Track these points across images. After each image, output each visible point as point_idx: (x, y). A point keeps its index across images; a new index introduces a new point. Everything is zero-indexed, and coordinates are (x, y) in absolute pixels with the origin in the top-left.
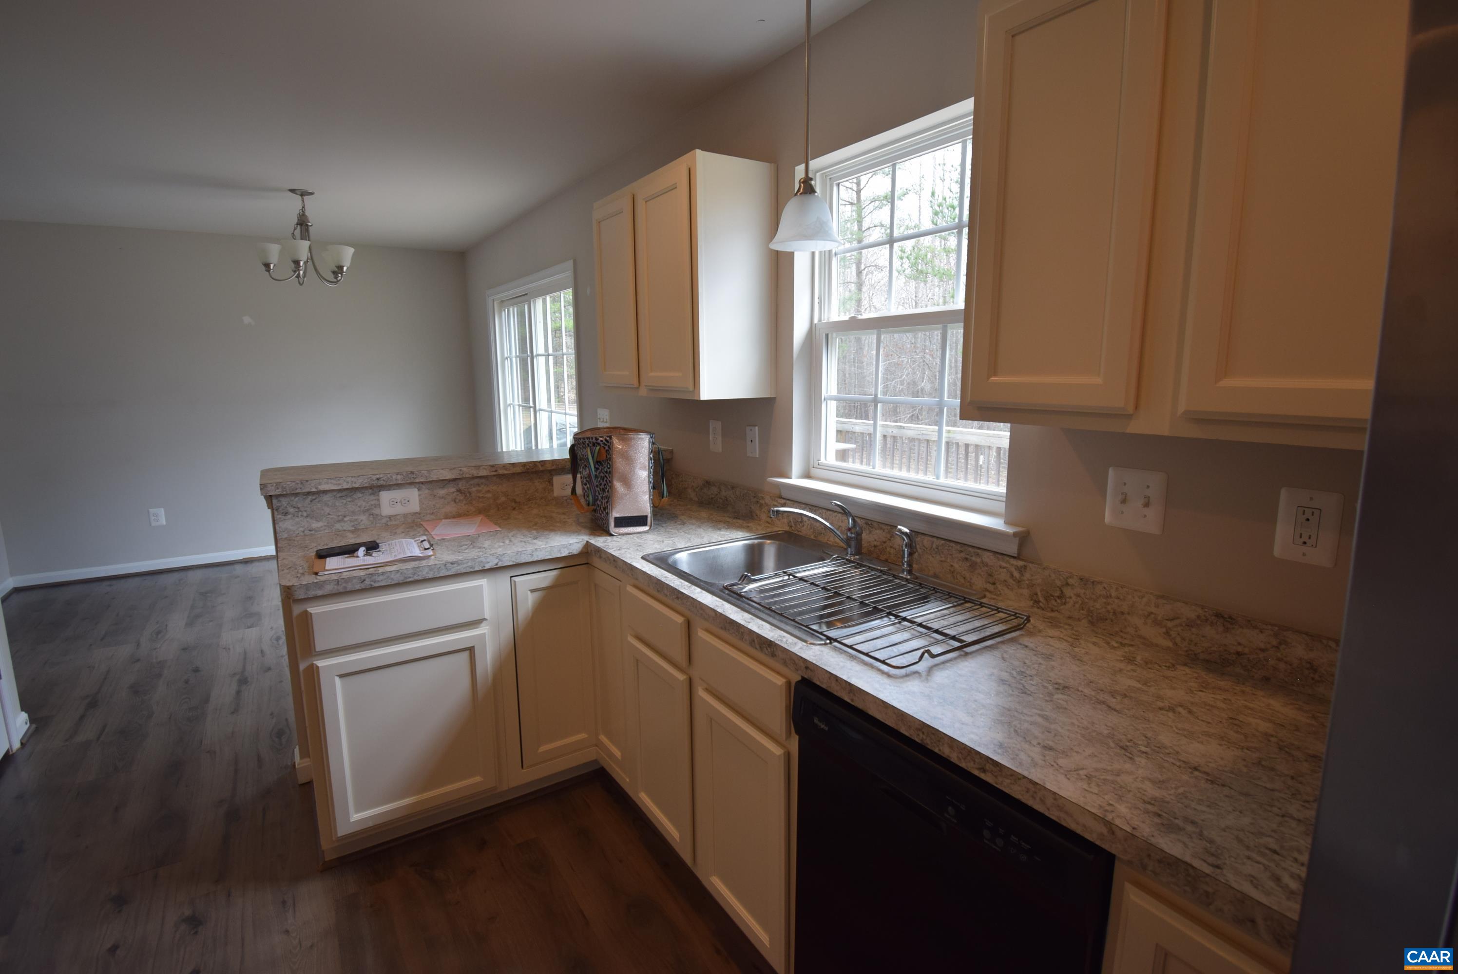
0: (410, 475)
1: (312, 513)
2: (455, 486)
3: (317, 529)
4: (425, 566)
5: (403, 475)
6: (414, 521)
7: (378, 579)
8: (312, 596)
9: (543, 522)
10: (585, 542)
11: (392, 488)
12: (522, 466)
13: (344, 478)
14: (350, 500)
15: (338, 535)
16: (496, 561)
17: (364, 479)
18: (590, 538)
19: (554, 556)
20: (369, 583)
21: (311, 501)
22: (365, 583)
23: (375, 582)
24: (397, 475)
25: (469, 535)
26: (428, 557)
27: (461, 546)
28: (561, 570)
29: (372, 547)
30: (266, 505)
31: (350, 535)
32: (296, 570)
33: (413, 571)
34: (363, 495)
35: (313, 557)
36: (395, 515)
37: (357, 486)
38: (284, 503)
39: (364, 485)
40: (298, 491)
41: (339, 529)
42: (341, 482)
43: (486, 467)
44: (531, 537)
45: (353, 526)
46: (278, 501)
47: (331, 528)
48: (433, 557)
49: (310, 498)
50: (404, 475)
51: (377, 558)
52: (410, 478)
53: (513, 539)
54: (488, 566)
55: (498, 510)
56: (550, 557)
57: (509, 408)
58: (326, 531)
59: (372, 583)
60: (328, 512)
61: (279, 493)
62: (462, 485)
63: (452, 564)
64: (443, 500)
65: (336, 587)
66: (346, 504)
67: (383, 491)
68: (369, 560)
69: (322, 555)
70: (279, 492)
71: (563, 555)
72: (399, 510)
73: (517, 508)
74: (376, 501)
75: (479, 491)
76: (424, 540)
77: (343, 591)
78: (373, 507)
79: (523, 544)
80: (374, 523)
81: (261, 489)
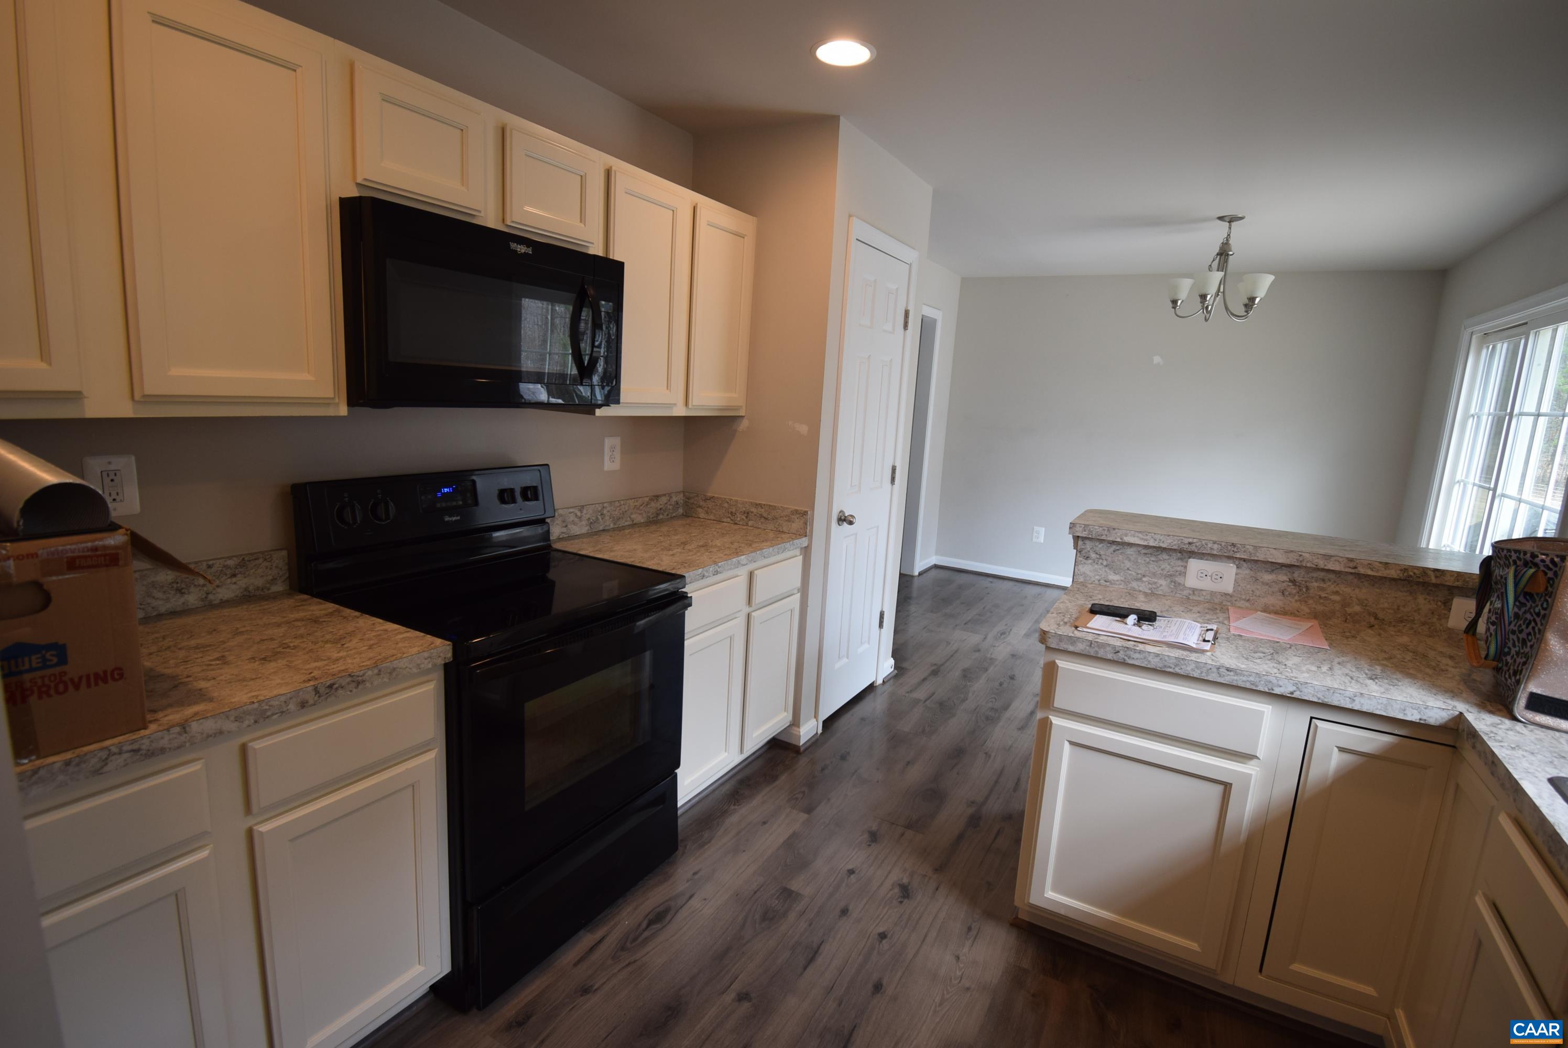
0: (1230, 547)
1: (1112, 564)
2: (1289, 574)
3: (1113, 582)
4: (1192, 660)
5: (1221, 545)
6: (1222, 602)
7: (1134, 657)
8: (1063, 649)
9: (1404, 658)
10: (1457, 713)
11: (1206, 558)
12: (1401, 570)
13: (1153, 534)
14: (1153, 559)
15: (1130, 594)
16: (1292, 689)
17: (1174, 540)
18: (1470, 709)
19: (1391, 714)
20: (1123, 656)
21: (1114, 551)
22: (1118, 655)
23: (1129, 658)
24: (1214, 543)
25: (1278, 642)
26: (1203, 651)
27: (1255, 652)
28: (1401, 738)
29: (1146, 617)
30: (1073, 544)
31: (1141, 598)
32: (1063, 617)
33: (1175, 661)
34: (1168, 557)
35: (1087, 609)
36: (1202, 590)
37: (1164, 546)
38: (1088, 547)
39: (1172, 546)
40: (1103, 537)
41: (1134, 588)
42: (1148, 537)
43: (1341, 560)
44: (1366, 674)
45: (1150, 589)
46: (1084, 543)
47: (1127, 585)
48: (1209, 654)
49: (1114, 547)
50: (1223, 545)
51: (1147, 632)
52: (1230, 551)
53: (1337, 667)
54: (1277, 691)
55: (1346, 621)
56: (1384, 714)
57: (1457, 486)
58: (1121, 587)
59: (1126, 658)
60: (1128, 566)
61: (1085, 536)
62: (1298, 575)
63: (1228, 670)
64: (1267, 587)
65: (1088, 648)
66: (1148, 563)
67: (1194, 558)
68: (1136, 632)
69: (1096, 610)
70: (1085, 534)
71: (1409, 718)
72: (1206, 585)
73: (1376, 626)
74: (1183, 568)
75: (1322, 589)
76: (1212, 630)
77: (1094, 655)
78: (1178, 573)
79: (1347, 679)
80: (1174, 592)
81: (1070, 528)
